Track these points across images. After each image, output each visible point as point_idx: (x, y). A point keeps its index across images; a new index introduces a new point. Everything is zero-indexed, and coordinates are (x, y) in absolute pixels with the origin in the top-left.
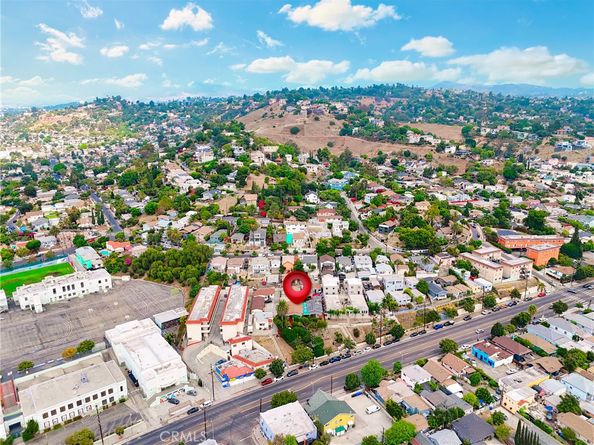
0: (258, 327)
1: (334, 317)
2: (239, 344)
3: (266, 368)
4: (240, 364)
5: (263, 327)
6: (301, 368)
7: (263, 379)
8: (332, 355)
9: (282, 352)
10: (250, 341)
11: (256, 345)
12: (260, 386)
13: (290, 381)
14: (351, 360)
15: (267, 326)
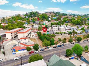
0: (32, 36)
1: (57, 35)
2: (23, 40)
3: (32, 47)
4: (22, 46)
5: (33, 36)
6: (46, 48)
7: (30, 51)
8: (57, 45)
9: (39, 43)
10: (28, 39)
11: (30, 41)
12: (28, 54)
13: (41, 52)
14: (65, 47)
15: (35, 36)
